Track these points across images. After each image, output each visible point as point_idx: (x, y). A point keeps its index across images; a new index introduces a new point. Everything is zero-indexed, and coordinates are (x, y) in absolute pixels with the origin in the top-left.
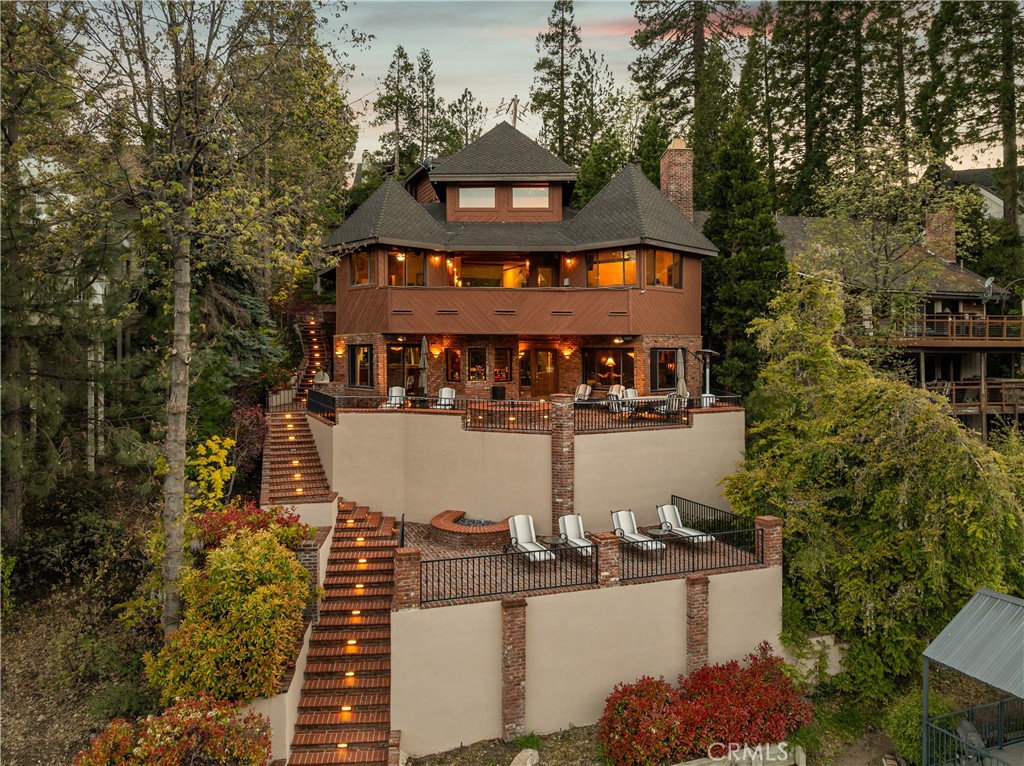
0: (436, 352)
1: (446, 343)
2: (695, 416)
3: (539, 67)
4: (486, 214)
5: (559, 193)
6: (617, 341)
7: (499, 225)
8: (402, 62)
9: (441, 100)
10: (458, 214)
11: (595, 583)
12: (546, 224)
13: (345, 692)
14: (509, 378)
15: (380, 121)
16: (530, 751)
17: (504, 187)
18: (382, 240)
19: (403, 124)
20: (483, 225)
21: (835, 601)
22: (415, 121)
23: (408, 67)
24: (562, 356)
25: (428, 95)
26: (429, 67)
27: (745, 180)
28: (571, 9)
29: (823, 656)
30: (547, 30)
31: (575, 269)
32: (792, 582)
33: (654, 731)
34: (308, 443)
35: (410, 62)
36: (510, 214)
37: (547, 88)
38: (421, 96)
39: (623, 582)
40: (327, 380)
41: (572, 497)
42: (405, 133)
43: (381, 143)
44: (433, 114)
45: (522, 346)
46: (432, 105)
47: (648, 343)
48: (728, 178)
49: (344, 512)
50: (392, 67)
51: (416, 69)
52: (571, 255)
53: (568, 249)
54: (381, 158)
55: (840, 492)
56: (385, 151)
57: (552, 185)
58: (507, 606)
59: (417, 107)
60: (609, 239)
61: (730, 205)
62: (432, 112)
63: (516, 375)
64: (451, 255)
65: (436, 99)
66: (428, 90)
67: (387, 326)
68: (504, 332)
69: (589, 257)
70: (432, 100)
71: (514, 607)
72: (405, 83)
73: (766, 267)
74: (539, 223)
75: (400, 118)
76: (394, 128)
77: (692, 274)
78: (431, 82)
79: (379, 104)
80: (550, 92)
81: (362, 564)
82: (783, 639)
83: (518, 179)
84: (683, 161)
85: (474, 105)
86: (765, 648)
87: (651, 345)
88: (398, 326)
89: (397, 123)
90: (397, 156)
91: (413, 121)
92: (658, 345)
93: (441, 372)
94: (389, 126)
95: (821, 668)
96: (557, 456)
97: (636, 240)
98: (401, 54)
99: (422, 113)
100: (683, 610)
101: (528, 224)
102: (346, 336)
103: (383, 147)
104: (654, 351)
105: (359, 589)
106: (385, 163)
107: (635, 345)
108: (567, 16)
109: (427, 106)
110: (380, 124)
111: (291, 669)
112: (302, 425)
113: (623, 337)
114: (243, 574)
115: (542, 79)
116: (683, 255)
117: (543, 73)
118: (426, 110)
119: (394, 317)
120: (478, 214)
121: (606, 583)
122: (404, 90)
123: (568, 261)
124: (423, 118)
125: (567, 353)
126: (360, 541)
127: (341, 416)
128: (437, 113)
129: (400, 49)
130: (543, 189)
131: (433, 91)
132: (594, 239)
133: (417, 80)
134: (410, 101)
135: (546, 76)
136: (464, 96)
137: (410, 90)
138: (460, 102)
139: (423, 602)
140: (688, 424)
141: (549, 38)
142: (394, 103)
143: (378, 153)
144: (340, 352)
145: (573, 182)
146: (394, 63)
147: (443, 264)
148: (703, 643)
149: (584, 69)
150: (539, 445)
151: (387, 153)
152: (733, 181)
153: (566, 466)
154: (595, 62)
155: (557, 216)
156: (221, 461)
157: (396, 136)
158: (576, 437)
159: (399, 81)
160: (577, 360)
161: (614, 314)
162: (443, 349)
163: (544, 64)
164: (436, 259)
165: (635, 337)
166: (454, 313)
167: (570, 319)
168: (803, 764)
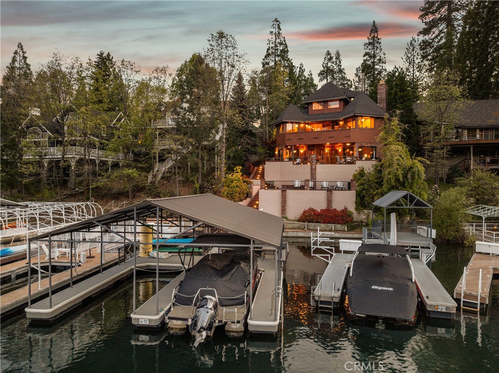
0: (302, 151)
2: (357, 161)
4: (320, 111)
5: (342, 102)
6: (348, 144)
7: (324, 114)
8: (329, 57)
9: (344, 69)
10: (312, 112)
11: (304, 189)
12: (338, 112)
15: (321, 80)
17: (326, 102)
19: (329, 80)
20: (319, 114)
22: (334, 78)
23: (331, 58)
26: (339, 57)
28: (377, 32)
29: (368, 215)
30: (367, 41)
31: (342, 125)
35: (332, 56)
36: (327, 110)
38: (336, 68)
39: (310, 190)
46: (340, 71)
47: (358, 145)
50: (325, 59)
51: (334, 59)
52: (341, 121)
53: (341, 119)
57: (340, 100)
58: (282, 191)
59: (335, 73)
65: (342, 69)
66: (339, 66)
67: (285, 143)
68: (315, 143)
70: (340, 69)
71: (284, 191)
72: (329, 64)
74: (336, 112)
75: (328, 78)
78: (340, 63)
79: (319, 75)
82: (355, 209)
86: (347, 208)
88: (288, 143)
89: (327, 80)
94: (325, 82)
96: (312, 169)
97: (352, 115)
98: (328, 53)
101: (333, 113)
102: (278, 148)
107: (354, 146)
108: (376, 35)
113: (350, 143)
116: (376, 118)
120: (318, 111)
121: (306, 189)
123: (341, 123)
124: (337, 76)
125: (340, 150)
127: (266, 163)
128: (342, 74)
129: (328, 51)
130: (336, 102)
131: (341, 66)
133: (334, 63)
134: (332, 71)
137: (331, 67)
139: (265, 189)
140: (355, 164)
141: (370, 44)
142: (326, 72)
144: (276, 152)
146: (326, 57)
147: (305, 126)
148: (331, 205)
153: (314, 172)
155: (340, 109)
156: (239, 171)
160: (342, 152)
161: (346, 137)
163: (366, 54)
164: (302, 125)
165: (354, 143)
166: (302, 139)
167: (333, 139)
168: (346, 230)
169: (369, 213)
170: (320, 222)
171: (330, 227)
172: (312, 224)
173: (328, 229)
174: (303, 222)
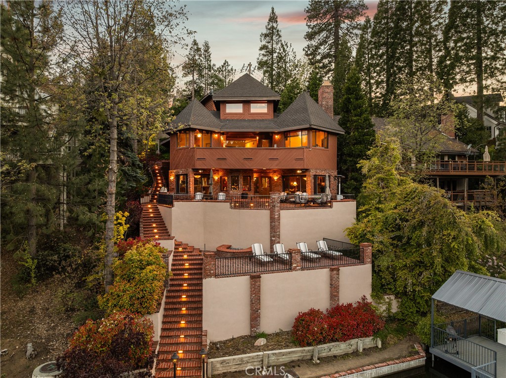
0: (216, 178)
1: (221, 174)
2: (334, 203)
3: (261, 49)
4: (239, 115)
5: (272, 106)
6: (298, 172)
7: (244, 120)
8: (195, 48)
9: (214, 65)
10: (226, 116)
11: (290, 269)
12: (266, 120)
13: (182, 316)
14: (250, 190)
15: (185, 75)
16: (263, 339)
17: (247, 103)
18: (192, 126)
19: (196, 77)
20: (237, 120)
21: (395, 280)
22: (202, 76)
23: (198, 50)
24: (273, 180)
25: (208, 63)
26: (208, 49)
27: (357, 99)
28: (277, 21)
29: (389, 304)
30: (265, 31)
31: (279, 140)
32: (376, 272)
33: (316, 329)
34: (159, 217)
35: (199, 47)
36: (249, 115)
37: (265, 59)
38: (204, 63)
39: (302, 269)
40: (166, 191)
41: (279, 238)
42: (197, 81)
43: (186, 86)
44: (210, 72)
45: (255, 175)
46: (210, 68)
47: (313, 172)
48: (349, 99)
49: (177, 245)
50: (191, 49)
53: (276, 131)
54: (186, 93)
55: (397, 233)
56: (187, 89)
57: (269, 102)
58: (252, 277)
59: (203, 69)
60: (295, 126)
61: (350, 111)
62: (210, 71)
63: (252, 188)
64: (223, 134)
65: (212, 64)
66: (208, 60)
67: (194, 166)
68: (248, 168)
69: (286, 134)
70: (210, 65)
71: (255, 279)
72: (197, 57)
73: (366, 138)
74: (263, 120)
75: (195, 74)
76: (192, 78)
77: (333, 141)
78: (209, 56)
80: (267, 61)
81: (187, 266)
82: (372, 296)
83: (254, 99)
84: (329, 91)
85: (230, 68)
86: (364, 298)
87: (314, 174)
88: (199, 165)
89: (193, 76)
90: (193, 92)
91: (201, 76)
92: (317, 174)
93: (218, 187)
94: (190, 78)
95: (389, 309)
96: (272, 219)
97: (307, 126)
98: (195, 43)
99: (205, 71)
100: (328, 282)
101: (257, 120)
102: (175, 171)
103: (186, 88)
104: (315, 176)
105: (186, 276)
106: (188, 95)
107: (307, 174)
108: (275, 25)
109: (207, 68)
110: (185, 77)
111: (160, 304)
112: (156, 210)
113: (301, 170)
114: (141, 261)
115: (263, 55)
116: (329, 133)
117: (263, 52)
118: (207, 70)
119: (197, 161)
120: (235, 115)
121: (295, 269)
122: (197, 60)
123: (276, 136)
124: (206, 74)
125: (276, 178)
126: (185, 257)
128: (212, 71)
129: (195, 41)
131: (210, 61)
132: (288, 126)
133: (203, 56)
134: (199, 65)
135: (265, 53)
136: (224, 64)
137: (199, 60)
138: (223, 66)
139: (216, 276)
140: (331, 207)
141: (266, 35)
142: (192, 66)
143: (184, 91)
144: (172, 178)
145: (278, 101)
146: (192, 47)
147: (219, 138)
148: (337, 296)
149: (282, 50)
150: (265, 214)
151: (189, 90)
152: (352, 100)
153: (277, 224)
154: (287, 47)
155: (271, 116)
157: (193, 82)
158: (281, 211)
159: (194, 56)
160: (280, 181)
161: (297, 159)
162: (219, 176)
163: (264, 47)
164: (216, 136)
165: (307, 170)
166: (225, 159)
167: (277, 162)
168: (380, 346)
169: (391, 300)
170: (337, 340)
171: (354, 347)
172: (325, 346)
173: (350, 351)
174: (309, 345)
